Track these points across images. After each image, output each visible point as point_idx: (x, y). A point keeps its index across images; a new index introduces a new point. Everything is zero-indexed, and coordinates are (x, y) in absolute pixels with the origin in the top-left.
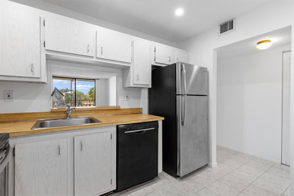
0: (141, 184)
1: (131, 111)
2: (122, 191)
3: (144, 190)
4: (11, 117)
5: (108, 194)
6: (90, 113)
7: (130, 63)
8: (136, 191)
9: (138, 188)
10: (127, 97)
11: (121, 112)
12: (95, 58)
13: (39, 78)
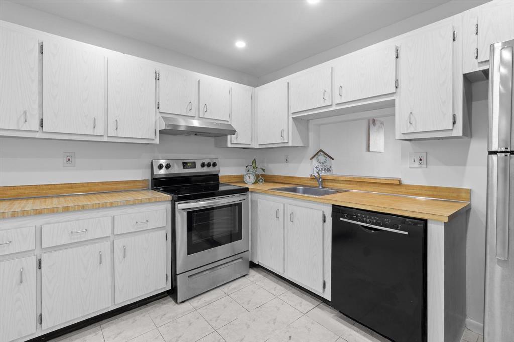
2: (349, 318)
7: (395, 93)
8: (364, 336)
9: (373, 336)
10: (420, 160)
11: (403, 190)
12: (334, 105)
13: (287, 143)
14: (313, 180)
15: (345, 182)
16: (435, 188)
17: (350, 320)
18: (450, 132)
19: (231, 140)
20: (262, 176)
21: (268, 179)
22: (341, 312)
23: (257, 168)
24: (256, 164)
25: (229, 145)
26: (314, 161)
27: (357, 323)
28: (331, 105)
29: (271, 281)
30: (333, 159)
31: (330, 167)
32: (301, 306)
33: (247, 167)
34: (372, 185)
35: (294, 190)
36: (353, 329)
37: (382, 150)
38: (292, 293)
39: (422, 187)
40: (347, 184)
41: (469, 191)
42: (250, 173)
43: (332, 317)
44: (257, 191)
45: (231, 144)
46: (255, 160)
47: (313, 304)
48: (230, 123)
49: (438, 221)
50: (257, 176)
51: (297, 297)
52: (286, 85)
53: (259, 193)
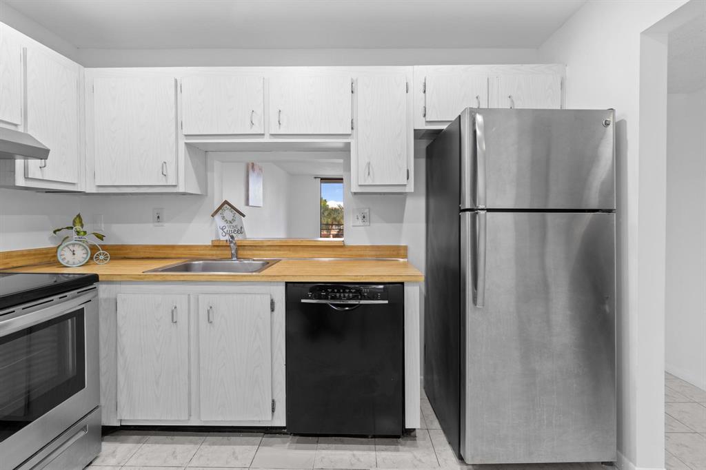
0: (359, 439)
1: (373, 253)
2: (308, 438)
3: (354, 455)
4: (160, 251)
5: (278, 431)
6: (278, 252)
7: (350, 135)
8: (336, 449)
9: (344, 444)
10: (364, 217)
11: (347, 253)
12: (267, 135)
13: (175, 186)
14: (216, 248)
15: (272, 248)
16: (378, 247)
17: (310, 438)
18: (404, 187)
19: (26, 171)
20: (104, 247)
21: (120, 253)
22: (295, 435)
23: (85, 232)
24: (82, 226)
25: (20, 181)
26: (217, 217)
27: (320, 438)
28: (263, 135)
29: (157, 446)
30: (244, 216)
31: (241, 228)
32: (236, 458)
33: (55, 232)
34: (310, 249)
35: (187, 268)
36: (320, 449)
37: (261, 204)
38: (209, 445)
39: (366, 247)
40: (275, 250)
41: (406, 248)
42: (74, 245)
43: (289, 449)
44: (115, 279)
45: (27, 178)
46: (79, 216)
47: (254, 445)
48: (21, 129)
49: (415, 282)
50: (93, 249)
51: (223, 448)
52: (173, 83)
53: (120, 282)
